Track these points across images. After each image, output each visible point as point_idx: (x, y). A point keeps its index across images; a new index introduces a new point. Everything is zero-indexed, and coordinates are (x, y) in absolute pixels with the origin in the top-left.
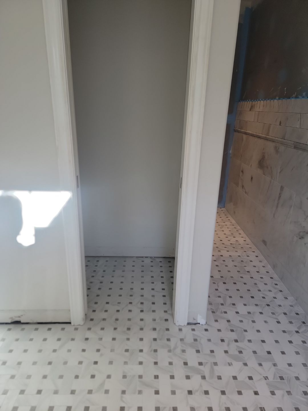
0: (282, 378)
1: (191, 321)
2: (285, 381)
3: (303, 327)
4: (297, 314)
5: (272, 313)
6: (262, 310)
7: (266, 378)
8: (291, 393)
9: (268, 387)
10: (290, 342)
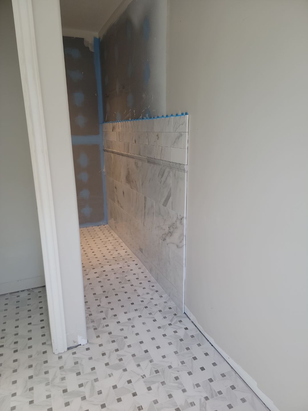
0: (157, 372)
1: (72, 345)
2: (160, 373)
3: (175, 318)
4: (170, 308)
5: (149, 314)
6: (141, 314)
7: (144, 377)
8: (165, 383)
9: (146, 385)
10: (164, 335)
